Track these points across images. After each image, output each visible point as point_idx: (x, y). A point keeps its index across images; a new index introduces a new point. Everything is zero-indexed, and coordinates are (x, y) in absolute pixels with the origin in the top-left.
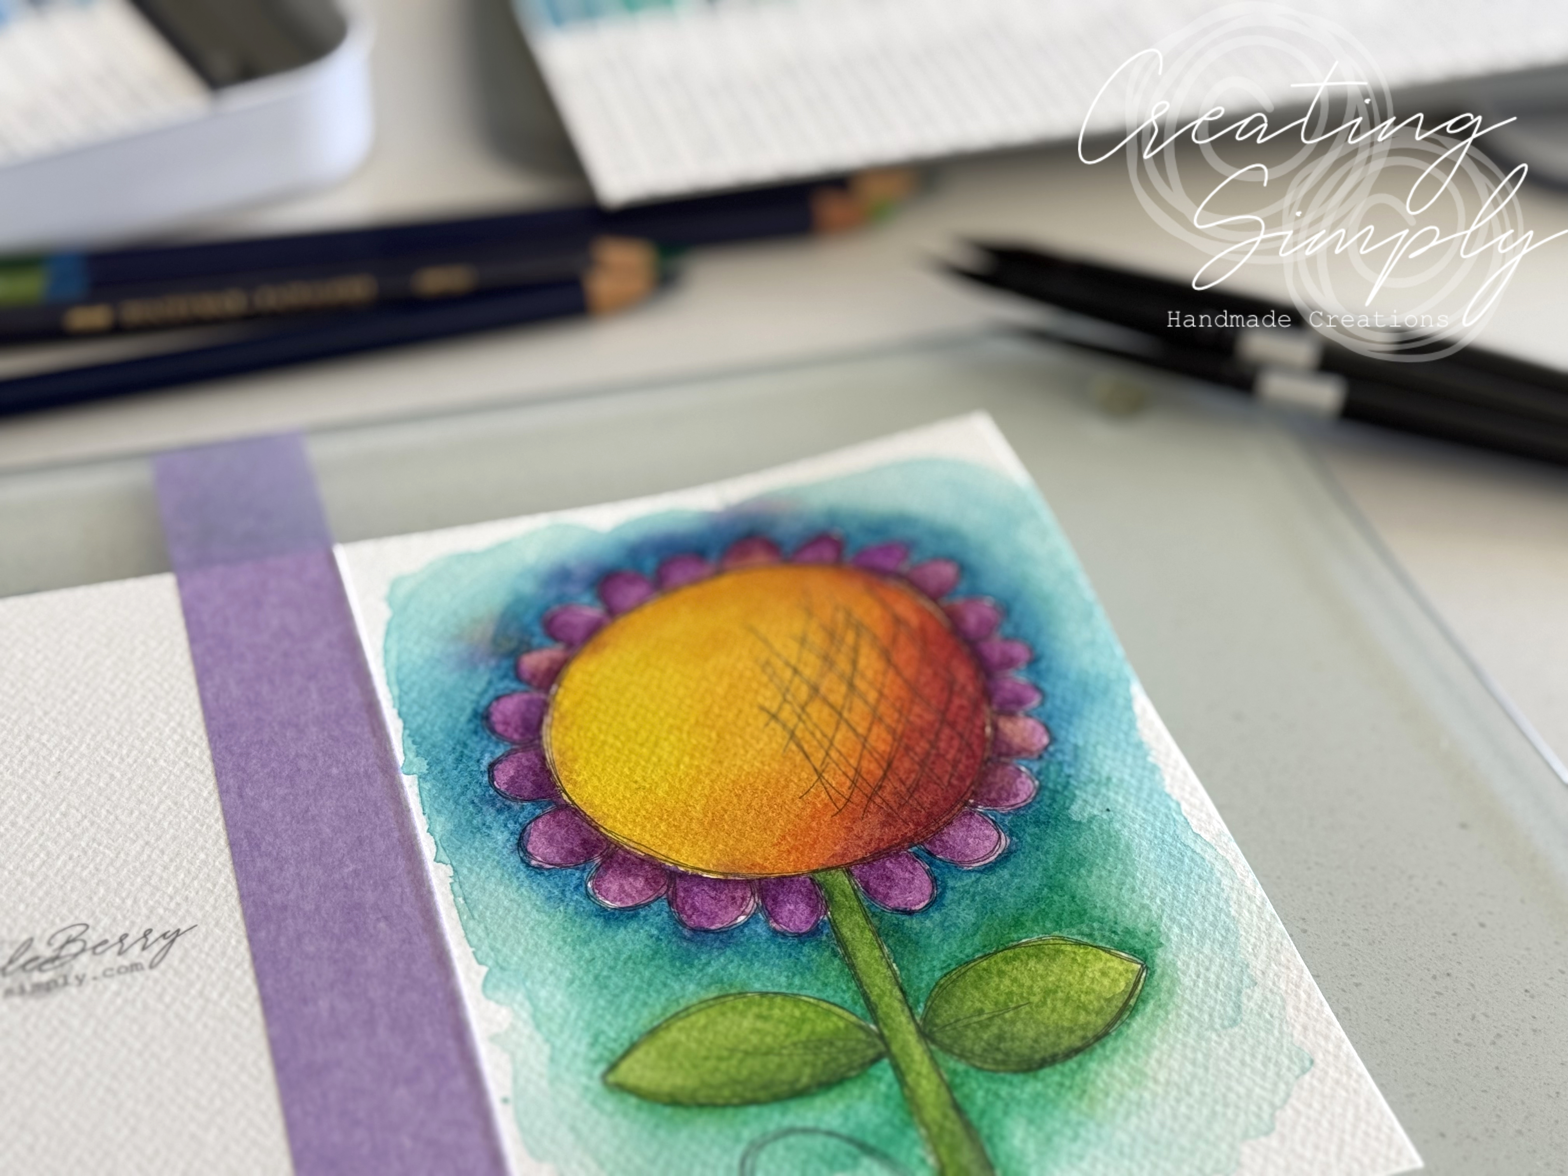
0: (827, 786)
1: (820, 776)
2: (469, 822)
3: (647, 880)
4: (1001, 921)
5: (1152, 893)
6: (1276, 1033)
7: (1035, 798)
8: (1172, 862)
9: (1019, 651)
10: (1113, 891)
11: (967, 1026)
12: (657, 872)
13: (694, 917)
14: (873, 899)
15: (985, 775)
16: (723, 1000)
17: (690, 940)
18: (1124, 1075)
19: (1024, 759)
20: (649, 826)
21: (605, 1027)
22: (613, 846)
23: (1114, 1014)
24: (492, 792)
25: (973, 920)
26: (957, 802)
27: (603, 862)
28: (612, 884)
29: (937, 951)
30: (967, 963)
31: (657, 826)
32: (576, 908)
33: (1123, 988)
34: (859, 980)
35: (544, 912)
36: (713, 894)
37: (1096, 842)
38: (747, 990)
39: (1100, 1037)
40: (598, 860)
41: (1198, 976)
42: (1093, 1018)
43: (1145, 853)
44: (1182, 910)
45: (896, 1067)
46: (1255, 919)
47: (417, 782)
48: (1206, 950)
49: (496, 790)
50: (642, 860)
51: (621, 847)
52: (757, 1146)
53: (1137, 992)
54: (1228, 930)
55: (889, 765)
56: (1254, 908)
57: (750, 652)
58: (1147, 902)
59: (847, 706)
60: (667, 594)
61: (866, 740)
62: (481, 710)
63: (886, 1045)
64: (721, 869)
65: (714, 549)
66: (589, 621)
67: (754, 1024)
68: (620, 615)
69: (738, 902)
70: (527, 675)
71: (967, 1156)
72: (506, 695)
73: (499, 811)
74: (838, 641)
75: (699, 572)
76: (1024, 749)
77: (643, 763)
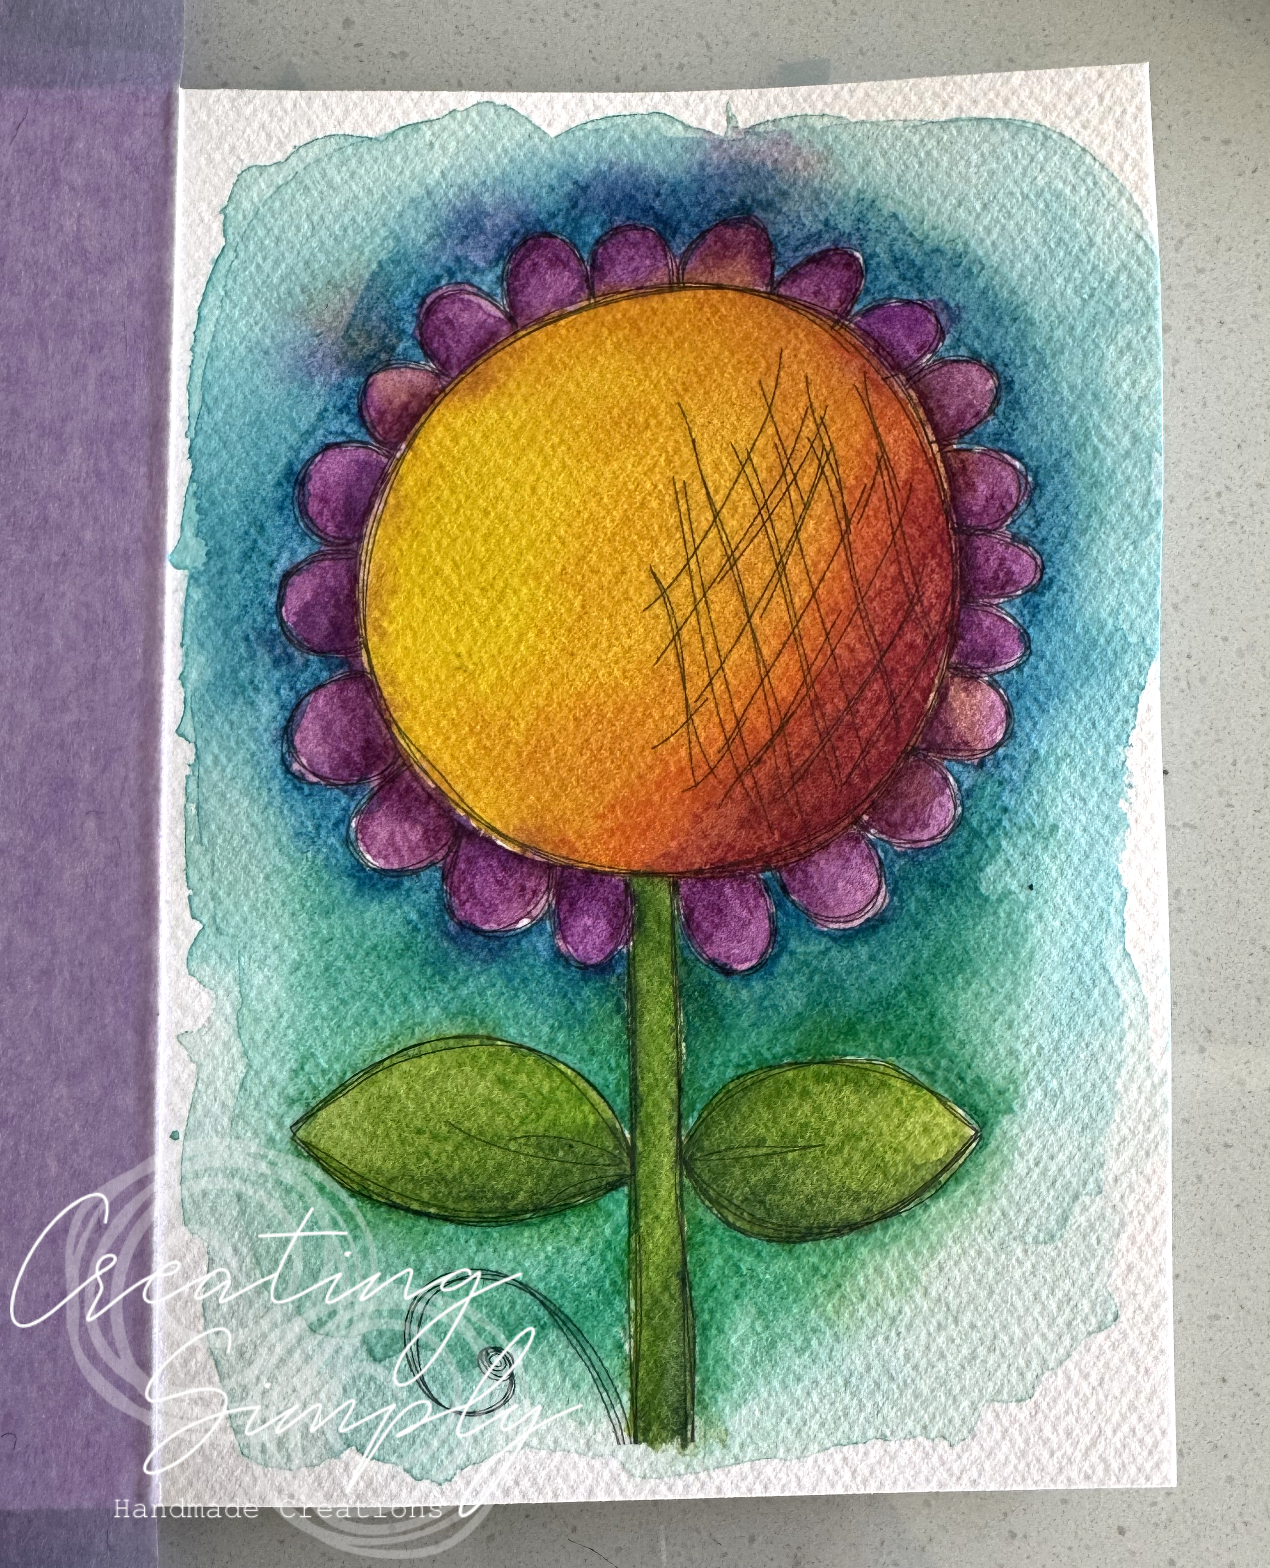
0: (694, 738)
1: (689, 718)
2: (235, 671)
3: (426, 831)
4: (832, 1021)
5: (1032, 1035)
6: (1093, 1268)
7: (947, 836)
8: (1077, 993)
9: (1023, 565)
10: (985, 1020)
11: (737, 1159)
12: (442, 822)
13: (467, 906)
14: (690, 937)
15: (897, 776)
16: (466, 1042)
17: (453, 939)
18: (893, 1275)
19: (959, 762)
20: (454, 737)
21: (317, 1048)
22: (400, 761)
23: (916, 1188)
24: (275, 626)
25: (800, 1009)
26: (847, 814)
27: (381, 787)
28: (382, 828)
29: (741, 1039)
30: (771, 1067)
31: (463, 741)
32: (327, 858)
33: (940, 1156)
34: (634, 1055)
35: (288, 855)
36: (500, 875)
37: (993, 938)
38: (498, 1034)
39: (886, 1215)
40: (375, 782)
41: (1037, 1164)
42: (888, 1186)
43: (1048, 970)
44: (1057, 1069)
45: (633, 1204)
46: (1142, 1101)
47: (185, 585)
48: (1061, 1132)
49: (282, 623)
50: (430, 796)
51: (410, 767)
53: (956, 1165)
54: (1101, 1109)
55: (782, 727)
56: (1148, 1083)
57: (669, 461)
58: (1019, 1046)
59: (763, 603)
60: (597, 305)
61: (768, 672)
62: (298, 467)
63: (633, 1166)
64: (522, 838)
65: (685, 227)
66: (481, 325)
67: (491, 1092)
68: (524, 327)
69: (526, 896)
70: (373, 414)
71: (672, 1346)
72: (338, 445)
73: (276, 663)
74: (790, 477)
75: (654, 269)
76: (966, 743)
77: (476, 624)
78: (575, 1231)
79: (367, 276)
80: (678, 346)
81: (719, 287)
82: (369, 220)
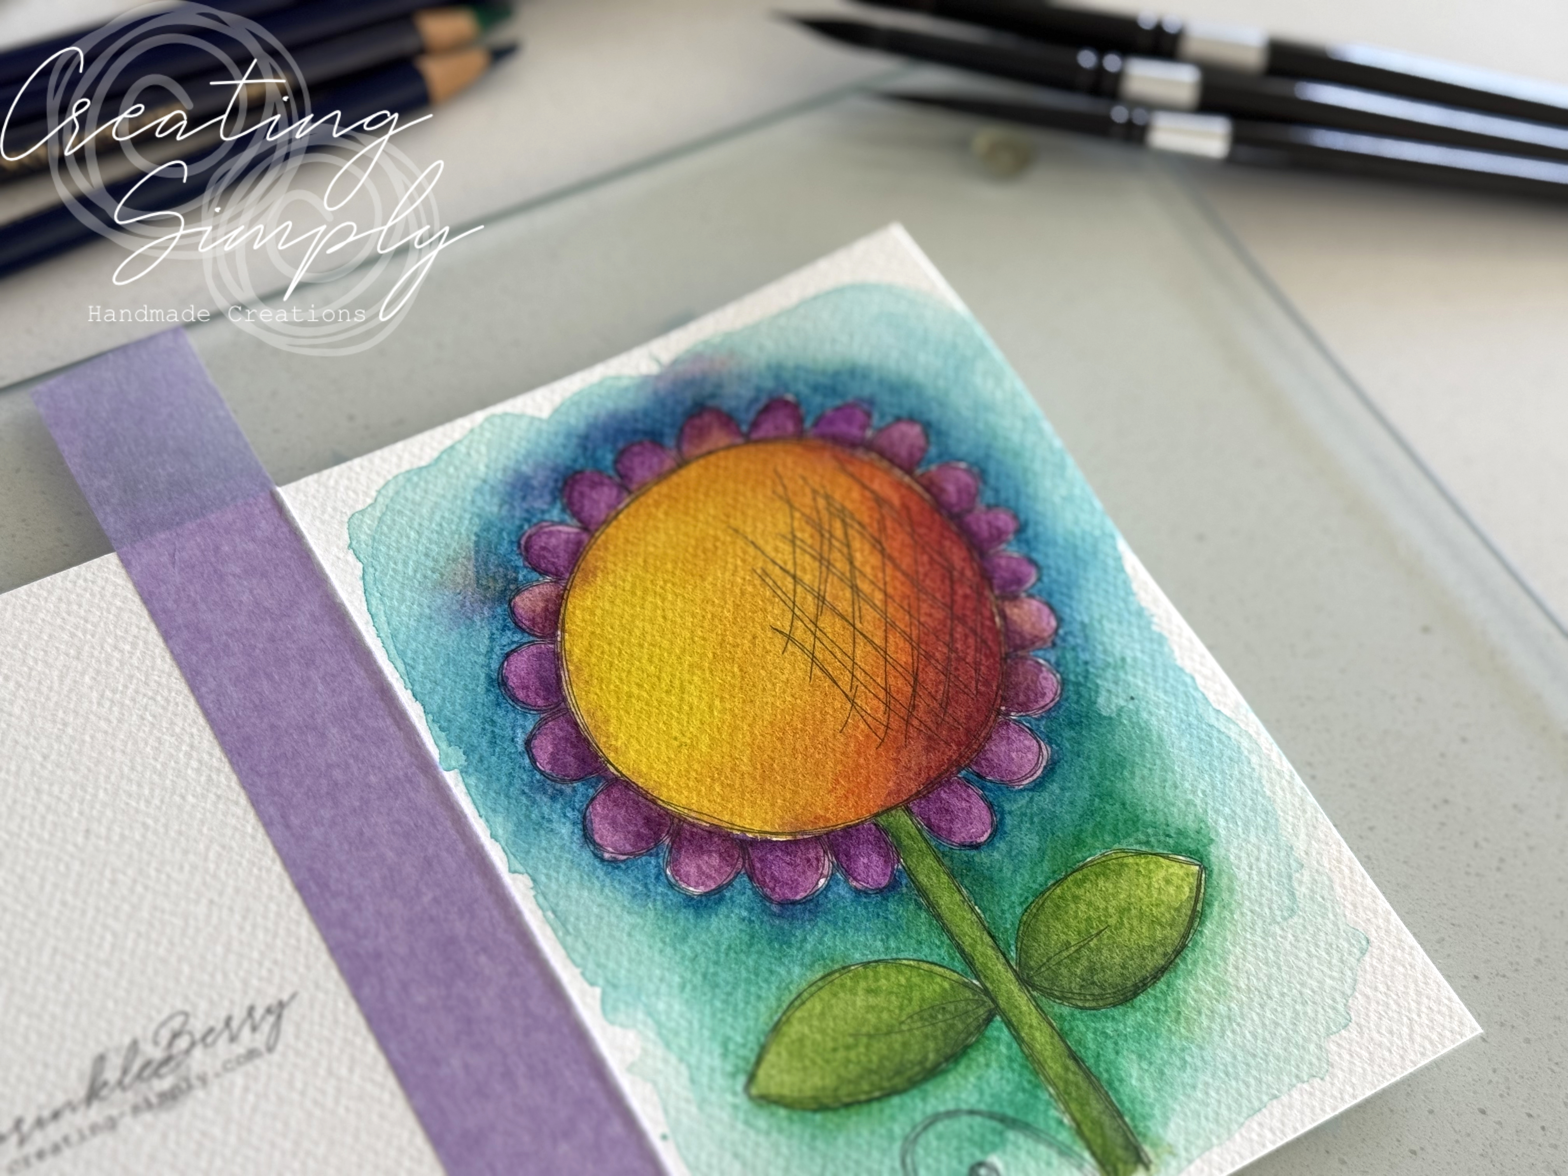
0: (863, 713)
1: (853, 703)
2: (528, 817)
3: (720, 855)
4: (1063, 841)
5: (1192, 785)
6: (1331, 916)
7: (1061, 694)
8: (1203, 748)
9: (1003, 520)
10: (1159, 792)
11: (1059, 964)
12: (728, 844)
13: (777, 889)
14: (939, 836)
15: (1006, 675)
16: (830, 979)
17: (780, 916)
18: (1210, 988)
19: (1040, 649)
20: (703, 789)
21: (730, 1033)
22: (676, 821)
23: (1186, 923)
24: (538, 776)
25: (1037, 845)
26: (990, 711)
27: (673, 842)
28: (689, 867)
29: (1012, 885)
30: (1043, 893)
31: (711, 788)
32: (664, 903)
33: (1187, 894)
34: (949, 931)
35: (636, 913)
36: (788, 859)
37: (1130, 738)
38: (849, 962)
39: (1179, 951)
40: (667, 841)
41: (1251, 868)
42: (1168, 931)
43: (1177, 742)
44: (1223, 800)
45: (1009, 1024)
46: (1288, 796)
47: (460, 779)
48: (1253, 839)
49: (542, 773)
50: (710, 832)
51: (685, 820)
52: (910, 1142)
53: (1201, 895)
54: (1267, 813)
55: (916, 680)
56: (1284, 782)
57: (744, 561)
58: (1190, 797)
59: (857, 614)
60: (637, 498)
61: (886, 652)
62: (494, 675)
63: (994, 1001)
64: (787, 829)
65: (667, 430)
66: (567, 541)
67: (867, 1001)
68: (597, 530)
69: (813, 865)
70: (527, 623)
71: (1096, 1107)
72: (513, 651)
73: (553, 798)
74: (827, 535)
75: (661, 462)
76: (1036, 637)
77: (676, 714)
78: (982, 1060)
79: (472, 545)
80: (707, 495)
81: (710, 453)
82: (453, 513)
